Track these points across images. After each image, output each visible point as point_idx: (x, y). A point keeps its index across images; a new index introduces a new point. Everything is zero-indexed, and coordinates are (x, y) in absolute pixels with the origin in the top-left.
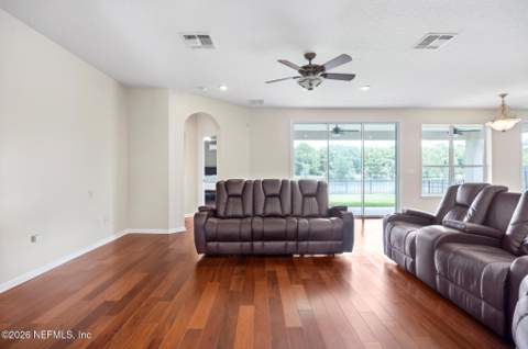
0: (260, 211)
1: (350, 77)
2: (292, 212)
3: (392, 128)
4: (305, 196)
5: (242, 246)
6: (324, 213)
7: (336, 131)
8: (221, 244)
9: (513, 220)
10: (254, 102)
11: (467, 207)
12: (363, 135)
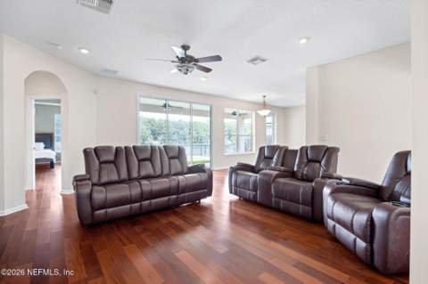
0: (135, 174)
1: (208, 70)
2: (162, 172)
3: (208, 108)
4: (170, 158)
5: (131, 207)
6: (185, 170)
7: (165, 106)
8: (110, 210)
9: (296, 164)
10: (107, 71)
11: (272, 158)
12: (190, 112)
